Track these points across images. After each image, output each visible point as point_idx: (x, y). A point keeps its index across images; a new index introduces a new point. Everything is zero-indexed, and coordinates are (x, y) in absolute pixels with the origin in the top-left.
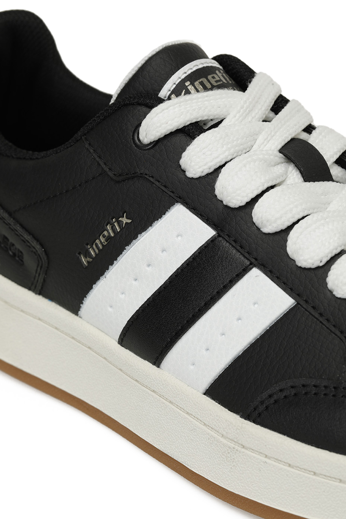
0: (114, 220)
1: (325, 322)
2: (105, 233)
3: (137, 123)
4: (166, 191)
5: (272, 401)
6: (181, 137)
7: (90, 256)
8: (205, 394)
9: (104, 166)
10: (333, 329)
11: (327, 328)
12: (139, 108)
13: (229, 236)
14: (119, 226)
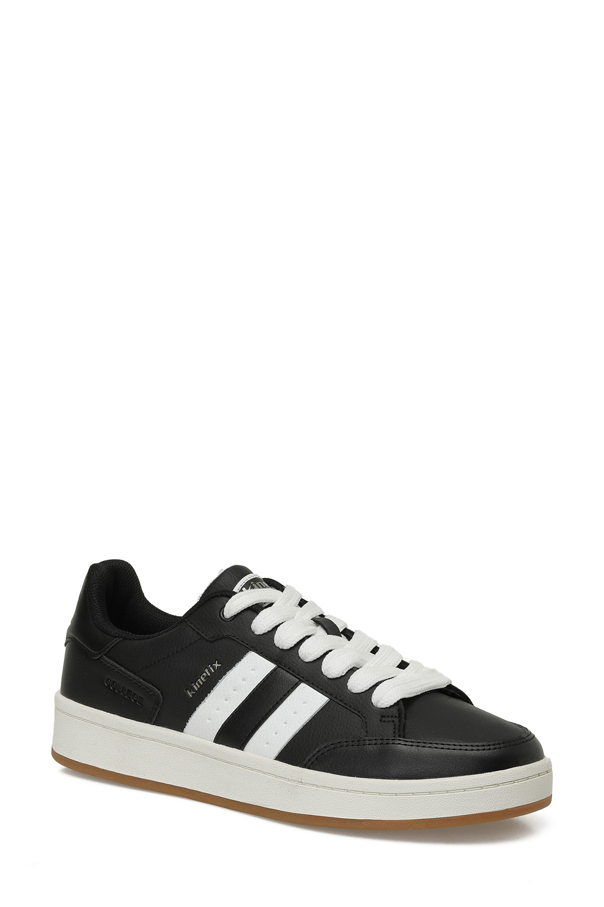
0: (209, 666)
1: (348, 708)
2: (204, 674)
3: (221, 607)
4: (243, 644)
5: (320, 754)
6: (249, 613)
7: (194, 690)
8: (275, 759)
9: (202, 634)
10: (354, 711)
11: (350, 711)
12: (222, 598)
13: (285, 666)
14: (214, 669)
